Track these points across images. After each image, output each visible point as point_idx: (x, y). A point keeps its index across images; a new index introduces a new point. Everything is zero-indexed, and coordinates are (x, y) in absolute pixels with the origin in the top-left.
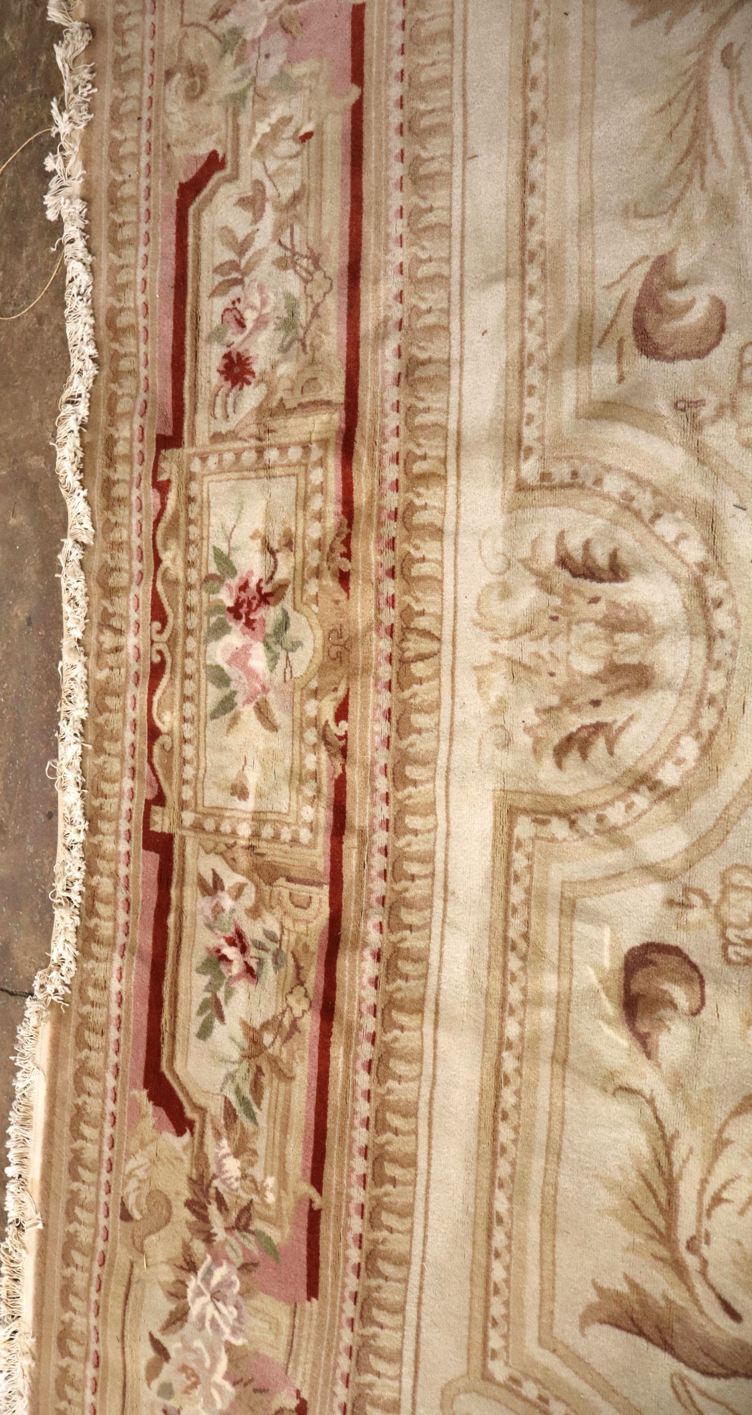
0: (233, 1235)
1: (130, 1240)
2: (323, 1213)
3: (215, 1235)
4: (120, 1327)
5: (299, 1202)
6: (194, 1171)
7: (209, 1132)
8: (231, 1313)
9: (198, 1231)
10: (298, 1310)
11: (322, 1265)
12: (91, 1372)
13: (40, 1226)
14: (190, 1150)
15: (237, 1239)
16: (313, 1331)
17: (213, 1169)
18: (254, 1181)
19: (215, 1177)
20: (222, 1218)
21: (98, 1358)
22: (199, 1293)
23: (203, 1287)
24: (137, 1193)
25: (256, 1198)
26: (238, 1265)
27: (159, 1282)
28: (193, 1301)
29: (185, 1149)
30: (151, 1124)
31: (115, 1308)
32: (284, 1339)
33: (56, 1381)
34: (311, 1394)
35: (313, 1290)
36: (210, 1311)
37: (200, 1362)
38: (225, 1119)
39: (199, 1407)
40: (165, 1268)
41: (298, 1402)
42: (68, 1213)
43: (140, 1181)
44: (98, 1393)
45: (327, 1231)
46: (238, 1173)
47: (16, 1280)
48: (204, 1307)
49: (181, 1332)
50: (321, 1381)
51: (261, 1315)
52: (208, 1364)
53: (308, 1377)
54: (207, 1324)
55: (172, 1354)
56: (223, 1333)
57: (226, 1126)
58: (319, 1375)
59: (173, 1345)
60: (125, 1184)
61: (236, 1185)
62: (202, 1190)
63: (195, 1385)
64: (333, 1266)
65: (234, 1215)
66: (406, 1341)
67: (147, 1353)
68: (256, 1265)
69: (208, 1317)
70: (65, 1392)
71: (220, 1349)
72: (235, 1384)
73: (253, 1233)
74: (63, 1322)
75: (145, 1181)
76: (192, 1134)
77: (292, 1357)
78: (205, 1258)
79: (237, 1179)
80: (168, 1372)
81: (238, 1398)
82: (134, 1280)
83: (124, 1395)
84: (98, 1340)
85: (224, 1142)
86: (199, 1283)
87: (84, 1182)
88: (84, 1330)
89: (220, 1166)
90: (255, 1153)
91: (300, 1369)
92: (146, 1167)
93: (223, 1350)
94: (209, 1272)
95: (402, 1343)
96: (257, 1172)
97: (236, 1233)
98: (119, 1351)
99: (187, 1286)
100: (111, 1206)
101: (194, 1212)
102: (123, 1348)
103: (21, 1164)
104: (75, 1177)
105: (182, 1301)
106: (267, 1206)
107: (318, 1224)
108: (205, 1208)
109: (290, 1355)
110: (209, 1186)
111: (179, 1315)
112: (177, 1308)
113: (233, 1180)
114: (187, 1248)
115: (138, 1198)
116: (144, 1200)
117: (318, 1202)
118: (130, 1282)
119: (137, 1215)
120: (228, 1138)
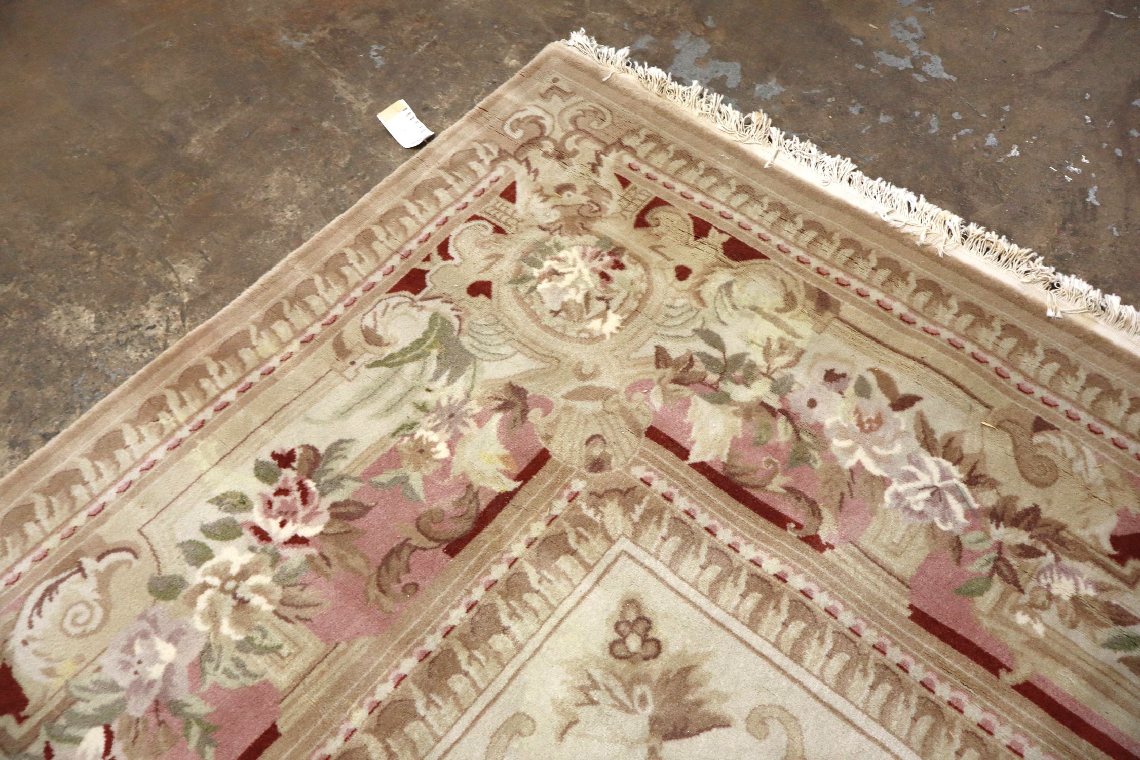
0: (993, 548)
1: (1013, 417)
2: (994, 677)
3: (997, 526)
4: (934, 365)
5: (1012, 655)
6: (1070, 537)
7: (1108, 579)
8: (917, 502)
9: (1005, 507)
10: (904, 588)
11: (942, 645)
12: (899, 308)
13: (1050, 313)
14: (1093, 544)
15: (988, 551)
16: (881, 594)
17: (1067, 562)
18: (1043, 607)
19: (1058, 559)
20: (1013, 543)
21: (909, 323)
22: (945, 476)
23: (949, 482)
24: (1060, 450)
25: (1025, 599)
26: (962, 538)
27: (964, 431)
28: (938, 463)
29: (1096, 537)
30: (1130, 507)
31: (955, 369)
32: (880, 554)
33: (897, 262)
34: (827, 561)
35: (920, 618)
36: (925, 480)
37: (880, 444)
38: (1117, 607)
39: (839, 418)
40: (976, 449)
41: (824, 542)
42: (1055, 352)
43: (1071, 461)
44: (876, 307)
45: (975, 672)
46: (1055, 592)
47: (999, 258)
48: (929, 473)
49: (913, 434)
50: (835, 579)
51: (908, 538)
52: (876, 449)
53: (843, 566)
54: (912, 469)
55: (897, 415)
56: (899, 482)
57: (1108, 605)
58: (842, 580)
59: (905, 419)
60: (1073, 441)
61: (1044, 582)
62: (1046, 535)
63: (860, 424)
64: (938, 657)
65: (1013, 562)
66: (852, 708)
67: (905, 387)
68: (958, 561)
69: (920, 474)
70: (884, 267)
71: (886, 471)
72: (851, 471)
73: (991, 575)
74: (949, 296)
75: (1070, 467)
76: (1111, 557)
77: (863, 556)
78: (977, 501)
79: (1049, 585)
80: (880, 401)
81: (839, 470)
82: (974, 404)
83: (869, 336)
84: (926, 331)
85: (1091, 592)
86: (955, 481)
87: (1083, 388)
88: (936, 319)
89: (1068, 573)
90: (1073, 626)
91: (851, 560)
92: (1084, 476)
93: (885, 475)
94: (962, 499)
95: (852, 703)
96: (1051, 616)
97: (994, 554)
98: (911, 352)
99: (954, 464)
100: (1052, 410)
101: (1027, 512)
102: (913, 358)
103: (1119, 318)
104: (1093, 380)
105: (942, 451)
106: (1014, 609)
107: (985, 666)
108: (1028, 529)
109: (866, 555)
110: (1050, 547)
111: (929, 440)
112: (935, 441)
113: (1049, 580)
114: (993, 484)
115: (1054, 449)
116: (1051, 455)
117: (1007, 679)
118: (974, 397)
119: (1038, 439)
120: (1095, 600)
